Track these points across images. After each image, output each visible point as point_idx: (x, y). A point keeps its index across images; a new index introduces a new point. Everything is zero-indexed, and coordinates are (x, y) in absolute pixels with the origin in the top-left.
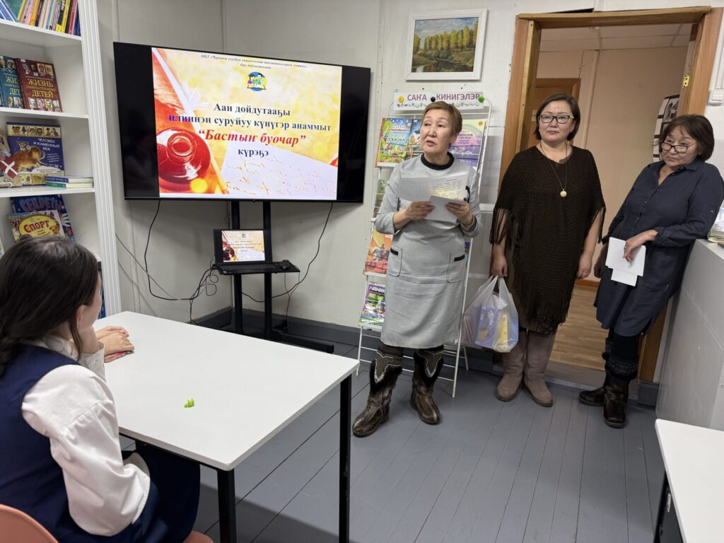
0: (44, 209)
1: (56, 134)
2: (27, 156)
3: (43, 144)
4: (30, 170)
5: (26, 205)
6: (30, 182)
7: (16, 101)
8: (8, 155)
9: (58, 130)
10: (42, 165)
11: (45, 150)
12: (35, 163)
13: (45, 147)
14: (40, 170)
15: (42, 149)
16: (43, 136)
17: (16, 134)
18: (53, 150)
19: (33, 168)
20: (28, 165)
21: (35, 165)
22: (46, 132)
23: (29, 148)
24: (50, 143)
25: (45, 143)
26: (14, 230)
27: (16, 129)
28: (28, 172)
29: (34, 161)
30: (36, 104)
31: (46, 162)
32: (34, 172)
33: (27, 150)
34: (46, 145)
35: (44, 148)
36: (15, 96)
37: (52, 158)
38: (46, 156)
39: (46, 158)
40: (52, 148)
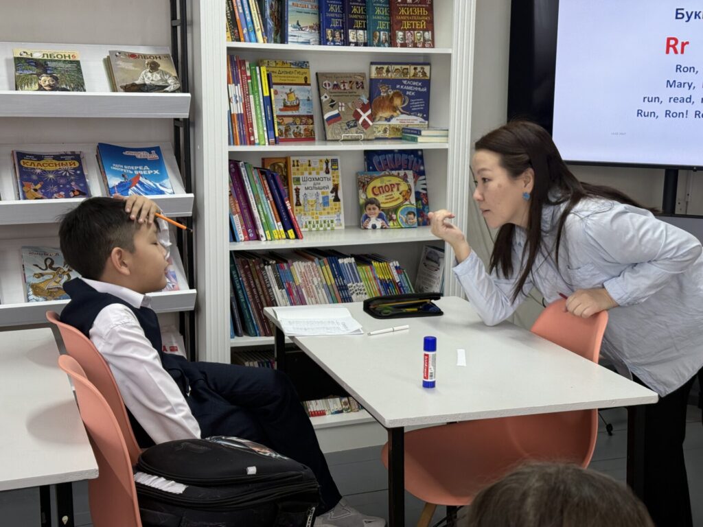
0: (399, 168)
1: (424, 74)
2: (387, 103)
3: (408, 88)
4: (388, 120)
5: (380, 163)
6: (387, 135)
7: (383, 36)
8: (366, 101)
9: (427, 69)
10: (402, 113)
11: (408, 96)
12: (395, 111)
13: (409, 91)
14: (400, 120)
15: (405, 94)
16: (408, 78)
17: (379, 76)
18: (418, 95)
19: (392, 117)
20: (387, 114)
21: (395, 114)
22: (412, 72)
23: (391, 93)
24: (415, 86)
25: (409, 85)
26: (361, 191)
27: (379, 71)
28: (386, 123)
29: (395, 109)
30: (404, 38)
31: (408, 110)
32: (394, 122)
33: (388, 95)
34: (410, 88)
35: (408, 93)
36: (383, 30)
37: (418, 104)
38: (409, 102)
39: (409, 105)
40: (417, 92)
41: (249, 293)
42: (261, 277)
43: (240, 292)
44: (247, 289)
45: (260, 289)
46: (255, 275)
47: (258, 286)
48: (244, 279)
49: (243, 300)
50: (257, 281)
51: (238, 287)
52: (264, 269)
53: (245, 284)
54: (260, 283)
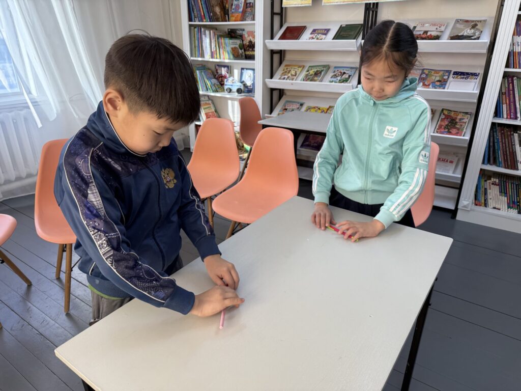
41: (501, 145)
42: (510, 138)
43: (496, 144)
44: (500, 143)
45: (507, 144)
46: (506, 136)
47: (507, 142)
48: (500, 138)
49: (496, 148)
50: (507, 140)
51: (496, 141)
52: (513, 135)
53: (500, 140)
54: (508, 142)
